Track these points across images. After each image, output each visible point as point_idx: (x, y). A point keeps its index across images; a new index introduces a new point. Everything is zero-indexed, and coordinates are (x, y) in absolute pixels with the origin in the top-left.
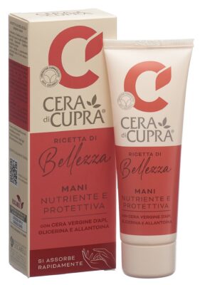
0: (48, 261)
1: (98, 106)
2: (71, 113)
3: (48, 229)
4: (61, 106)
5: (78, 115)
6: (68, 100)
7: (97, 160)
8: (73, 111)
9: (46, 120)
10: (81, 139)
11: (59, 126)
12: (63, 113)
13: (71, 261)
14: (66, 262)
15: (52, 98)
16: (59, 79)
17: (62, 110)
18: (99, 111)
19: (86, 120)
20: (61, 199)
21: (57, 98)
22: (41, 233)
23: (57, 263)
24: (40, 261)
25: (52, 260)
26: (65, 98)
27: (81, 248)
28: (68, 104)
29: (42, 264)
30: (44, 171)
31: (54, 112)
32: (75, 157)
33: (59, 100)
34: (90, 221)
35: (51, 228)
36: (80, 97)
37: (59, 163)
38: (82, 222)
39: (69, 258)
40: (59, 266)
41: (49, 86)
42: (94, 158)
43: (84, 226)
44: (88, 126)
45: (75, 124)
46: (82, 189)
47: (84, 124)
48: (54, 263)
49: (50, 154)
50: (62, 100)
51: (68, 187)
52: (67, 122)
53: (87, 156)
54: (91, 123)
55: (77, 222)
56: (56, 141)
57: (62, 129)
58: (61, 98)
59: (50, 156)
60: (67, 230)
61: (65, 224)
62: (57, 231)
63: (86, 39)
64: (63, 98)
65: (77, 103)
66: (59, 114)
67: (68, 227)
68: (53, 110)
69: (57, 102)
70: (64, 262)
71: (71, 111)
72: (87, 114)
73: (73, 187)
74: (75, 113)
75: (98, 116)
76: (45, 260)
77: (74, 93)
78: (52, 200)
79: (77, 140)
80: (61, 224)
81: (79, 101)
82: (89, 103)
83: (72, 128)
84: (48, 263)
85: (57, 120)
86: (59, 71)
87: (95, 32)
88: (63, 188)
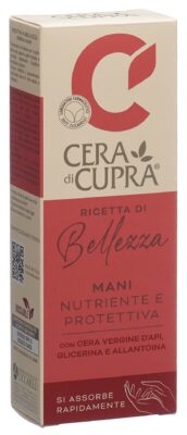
0: (72, 399)
1: (148, 158)
2: (106, 169)
3: (71, 349)
4: (91, 158)
5: (118, 172)
6: (102, 149)
7: (147, 243)
8: (110, 166)
9: (67, 180)
10: (123, 210)
11: (89, 189)
12: (95, 170)
13: (108, 400)
14: (100, 401)
15: (78, 146)
16: (88, 116)
17: (92, 164)
18: (149, 166)
19: (130, 180)
20: (92, 304)
21: (85, 146)
22: (61, 356)
23: (86, 404)
24: (59, 400)
25: (78, 398)
26: (97, 145)
27: (122, 379)
28: (102, 154)
29: (63, 405)
30: (65, 258)
31: (81, 167)
32: (114, 238)
33: (88, 148)
34: (135, 339)
35: (77, 349)
36: (120, 144)
37: (89, 247)
38: (122, 340)
39: (105, 396)
40: (89, 408)
41: (72, 127)
42: (143, 239)
43: (127, 345)
44: (133, 190)
45: (113, 187)
46: (124, 287)
47: (127, 186)
48: (81, 403)
49: (74, 232)
50: (93, 149)
51: (102, 285)
52: (100, 183)
53: (131, 236)
54: (137, 185)
55: (116, 340)
56: (83, 212)
57: (94, 193)
58: (91, 145)
59: (75, 236)
60: (100, 352)
61: (97, 342)
62: (85, 353)
63: (130, 54)
64: (94, 146)
65: (116, 154)
66: (89, 170)
67: (102, 347)
68: (78, 164)
69: (85, 152)
70: (96, 402)
71: (107, 165)
72: (131, 171)
73: (110, 284)
74: (113, 169)
75: (149, 173)
76: (68, 399)
77: (110, 138)
78: (78, 305)
79: (116, 211)
80: (91, 342)
81: (119, 151)
82: (134, 154)
83: (108, 192)
84: (72, 403)
85: (86, 180)
86: (88, 104)
87: (143, 43)
88: (94, 286)
